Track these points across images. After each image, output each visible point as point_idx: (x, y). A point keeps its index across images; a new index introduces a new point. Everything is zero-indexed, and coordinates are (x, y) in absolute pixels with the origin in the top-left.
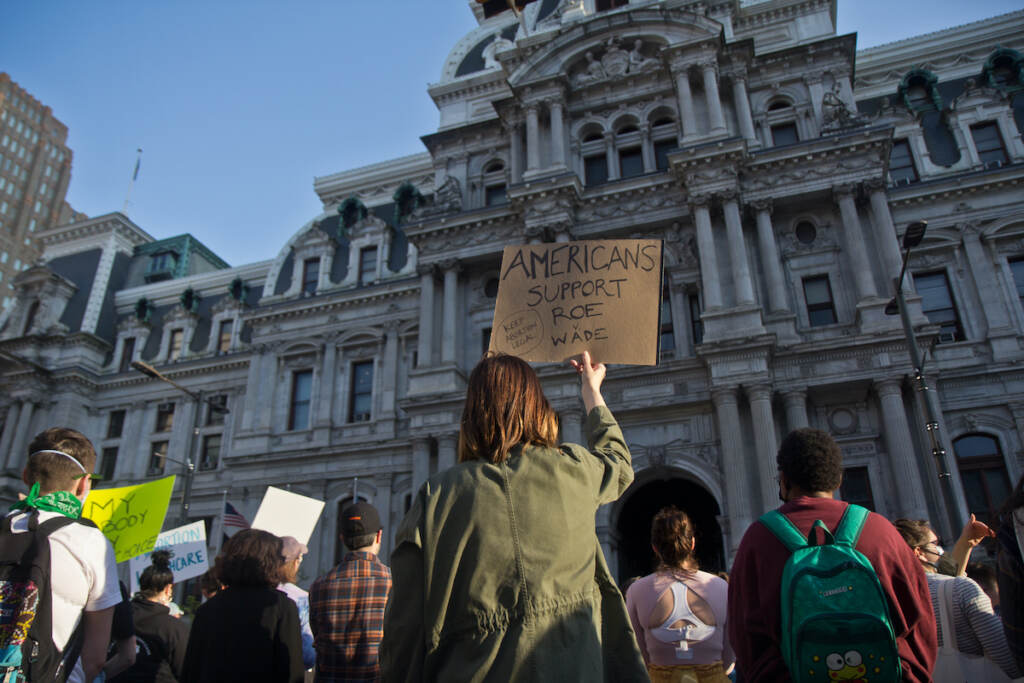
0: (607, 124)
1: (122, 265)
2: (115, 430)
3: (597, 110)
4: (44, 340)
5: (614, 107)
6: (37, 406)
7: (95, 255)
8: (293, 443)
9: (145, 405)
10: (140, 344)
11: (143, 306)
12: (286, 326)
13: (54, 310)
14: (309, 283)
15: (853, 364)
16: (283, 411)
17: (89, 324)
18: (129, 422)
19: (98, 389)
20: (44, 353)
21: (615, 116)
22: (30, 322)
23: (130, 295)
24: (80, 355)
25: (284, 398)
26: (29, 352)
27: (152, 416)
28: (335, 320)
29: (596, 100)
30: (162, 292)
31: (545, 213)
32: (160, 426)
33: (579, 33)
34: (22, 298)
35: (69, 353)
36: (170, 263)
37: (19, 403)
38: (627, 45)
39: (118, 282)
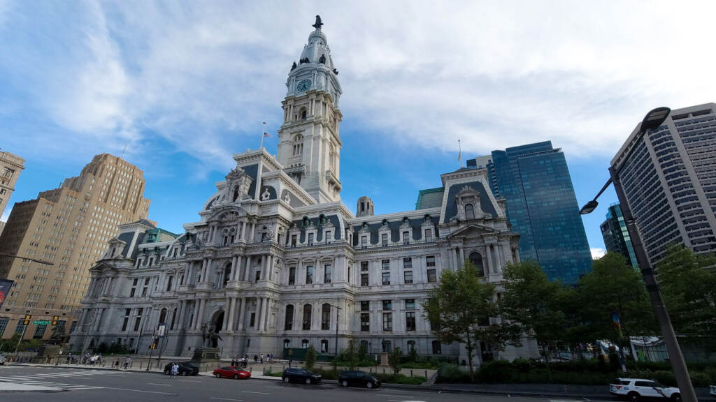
0: (229, 230)
1: (141, 236)
2: (135, 284)
3: (227, 226)
4: (116, 260)
5: (230, 226)
6: (113, 278)
7: (133, 234)
8: (167, 294)
9: (143, 278)
10: (142, 261)
11: (145, 250)
12: (169, 265)
13: (119, 250)
14: (175, 255)
15: (253, 293)
16: (166, 286)
17: (129, 256)
18: (139, 282)
19: (131, 273)
20: (116, 263)
21: (231, 228)
22: (113, 255)
23: (142, 246)
24: (127, 265)
25: (167, 283)
26: (112, 263)
27: (144, 281)
28: (179, 265)
29: (227, 224)
30: (151, 246)
31: (208, 254)
32: (146, 284)
33: (222, 209)
34: (111, 247)
35: (122, 263)
36: (154, 237)
37: (108, 277)
38: (233, 213)
39: (139, 242)
